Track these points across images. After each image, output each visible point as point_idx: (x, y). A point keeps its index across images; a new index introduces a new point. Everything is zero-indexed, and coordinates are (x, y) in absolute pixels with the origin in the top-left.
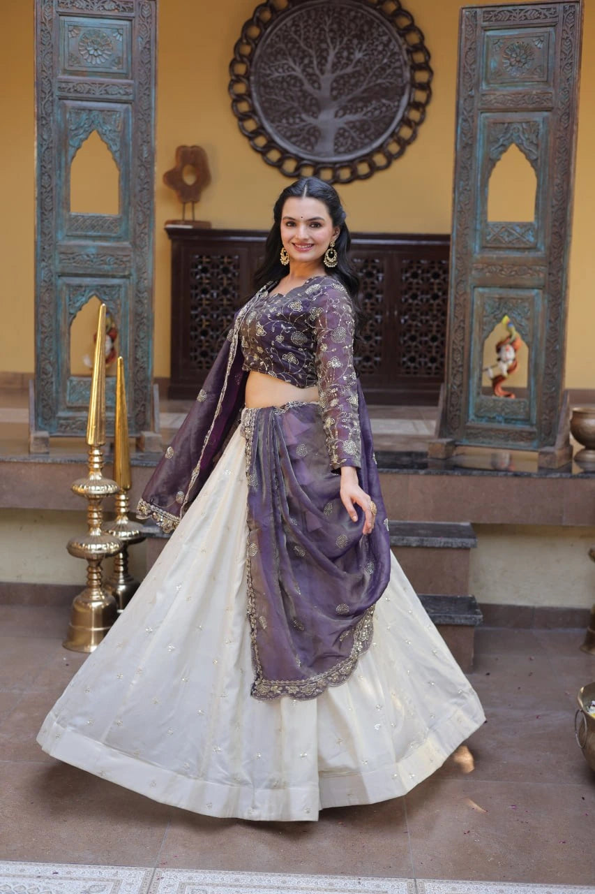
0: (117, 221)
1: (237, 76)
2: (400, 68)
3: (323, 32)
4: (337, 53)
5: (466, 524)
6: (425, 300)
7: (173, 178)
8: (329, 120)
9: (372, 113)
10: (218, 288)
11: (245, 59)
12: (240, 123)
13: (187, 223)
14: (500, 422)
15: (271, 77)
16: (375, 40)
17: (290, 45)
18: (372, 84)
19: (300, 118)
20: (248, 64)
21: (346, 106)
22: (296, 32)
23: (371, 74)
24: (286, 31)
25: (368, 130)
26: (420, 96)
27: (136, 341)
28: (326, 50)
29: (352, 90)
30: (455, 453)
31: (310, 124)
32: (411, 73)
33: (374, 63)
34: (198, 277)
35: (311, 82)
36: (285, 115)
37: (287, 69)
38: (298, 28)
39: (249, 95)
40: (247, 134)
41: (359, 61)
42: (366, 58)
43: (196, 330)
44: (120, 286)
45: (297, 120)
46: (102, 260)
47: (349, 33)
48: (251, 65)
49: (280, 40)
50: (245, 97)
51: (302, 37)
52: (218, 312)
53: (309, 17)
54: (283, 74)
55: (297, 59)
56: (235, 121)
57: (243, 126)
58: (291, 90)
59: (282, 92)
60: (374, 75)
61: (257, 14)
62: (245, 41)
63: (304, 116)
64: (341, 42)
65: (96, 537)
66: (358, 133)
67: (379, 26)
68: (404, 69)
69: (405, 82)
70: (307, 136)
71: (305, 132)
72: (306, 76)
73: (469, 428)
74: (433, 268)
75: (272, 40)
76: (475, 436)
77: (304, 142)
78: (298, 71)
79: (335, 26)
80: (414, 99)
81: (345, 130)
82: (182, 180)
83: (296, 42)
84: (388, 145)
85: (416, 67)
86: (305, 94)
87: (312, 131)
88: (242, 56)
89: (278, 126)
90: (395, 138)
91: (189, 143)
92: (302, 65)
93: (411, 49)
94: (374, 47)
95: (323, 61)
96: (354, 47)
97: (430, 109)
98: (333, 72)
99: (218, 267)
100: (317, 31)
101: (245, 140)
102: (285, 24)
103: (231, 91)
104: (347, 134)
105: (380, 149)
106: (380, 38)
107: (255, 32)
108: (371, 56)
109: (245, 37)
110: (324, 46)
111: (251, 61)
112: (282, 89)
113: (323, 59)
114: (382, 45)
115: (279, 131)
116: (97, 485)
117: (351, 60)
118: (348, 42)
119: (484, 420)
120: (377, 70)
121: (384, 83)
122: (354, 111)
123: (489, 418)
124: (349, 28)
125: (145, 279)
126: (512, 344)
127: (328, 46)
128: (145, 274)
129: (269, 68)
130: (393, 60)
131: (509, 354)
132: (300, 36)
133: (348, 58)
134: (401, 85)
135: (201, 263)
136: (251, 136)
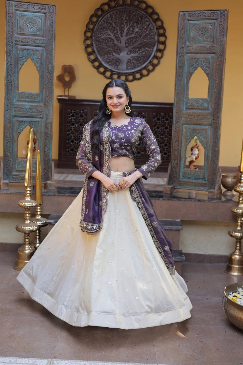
0: (38, 95)
1: (87, 37)
2: (153, 35)
3: (122, 20)
4: (128, 29)
5: (179, 220)
6: (162, 129)
7: (60, 78)
8: (124, 56)
9: (142, 53)
10: (78, 123)
11: (91, 31)
12: (88, 56)
13: (66, 96)
14: (193, 179)
15: (101, 38)
16: (143, 24)
17: (109, 25)
18: (142, 41)
19: (113, 55)
20: (92, 32)
21: (131, 50)
22: (111, 20)
23: (141, 37)
24: (107, 19)
25: (140, 60)
26: (161, 47)
27: (45, 144)
28: (124, 27)
29: (134, 44)
30: (174, 192)
31: (116, 57)
32: (158, 37)
33: (143, 33)
34: (70, 118)
35: (117, 40)
36: (107, 53)
37: (108, 35)
38: (112, 18)
39: (92, 45)
40: (90, 60)
41: (137, 32)
42: (140, 31)
43: (69, 140)
44: (39, 121)
45: (111, 56)
46: (31, 111)
47: (133, 21)
48: (93, 33)
49: (105, 23)
50: (90, 46)
51: (114, 22)
52: (78, 133)
53: (117, 14)
54: (106, 37)
55: (111, 31)
56: (86, 55)
57: (89, 57)
58: (109, 43)
59: (105, 44)
60: (143, 38)
61: (96, 12)
62: (90, 23)
63: (114, 54)
64: (130, 24)
65: (28, 224)
66: (136, 61)
67: (145, 18)
68: (155, 36)
69: (155, 41)
70: (115, 62)
71: (115, 60)
72: (115, 38)
73: (180, 181)
74: (166, 116)
75: (101, 23)
76: (182, 185)
77: (114, 65)
78: (112, 36)
79: (127, 18)
80: (159, 48)
81: (131, 60)
82: (64, 79)
83: (111, 24)
84: (148, 66)
85: (160, 35)
86: (115, 45)
87: (117, 60)
88: (89, 29)
89: (103, 58)
90: (151, 63)
91: (67, 64)
92: (114, 33)
93: (158, 28)
94: (143, 27)
95: (122, 32)
96: (135, 26)
97: (165, 52)
98: (126, 36)
99: (78, 114)
100: (120, 19)
101: (90, 63)
102: (107, 17)
103: (85, 43)
104: (131, 62)
105: (145, 68)
106: (145, 23)
107: (95, 19)
108: (142, 30)
109: (90, 21)
110: (123, 26)
111: (93, 31)
112: (105, 43)
113: (122, 31)
114: (146, 26)
115: (104, 60)
116: (28, 202)
117: (134, 32)
118: (133, 24)
119: (186, 178)
120: (144, 36)
121: (147, 41)
122: (134, 52)
123: (188, 177)
124: (133, 19)
125: (49, 119)
126: (197, 148)
127: (124, 26)
128: (49, 117)
129: (100, 34)
130: (151, 32)
131: (196, 152)
132: (113, 21)
133: (133, 31)
134: (154, 42)
135: (71, 113)
136: (93, 62)
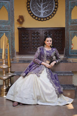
0: (8, 21)
1: (28, 5)
5: (71, 71)
14: (75, 54)
27: (12, 42)
40: (30, 13)
44: (9, 32)
45: (37, 11)
46: (5, 28)
73: (69, 55)
77: (38, 15)
105: (50, 15)
115: (35, 13)
116: (4, 66)
